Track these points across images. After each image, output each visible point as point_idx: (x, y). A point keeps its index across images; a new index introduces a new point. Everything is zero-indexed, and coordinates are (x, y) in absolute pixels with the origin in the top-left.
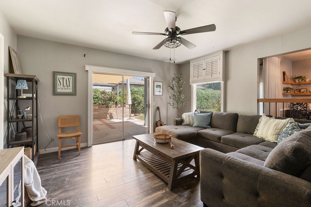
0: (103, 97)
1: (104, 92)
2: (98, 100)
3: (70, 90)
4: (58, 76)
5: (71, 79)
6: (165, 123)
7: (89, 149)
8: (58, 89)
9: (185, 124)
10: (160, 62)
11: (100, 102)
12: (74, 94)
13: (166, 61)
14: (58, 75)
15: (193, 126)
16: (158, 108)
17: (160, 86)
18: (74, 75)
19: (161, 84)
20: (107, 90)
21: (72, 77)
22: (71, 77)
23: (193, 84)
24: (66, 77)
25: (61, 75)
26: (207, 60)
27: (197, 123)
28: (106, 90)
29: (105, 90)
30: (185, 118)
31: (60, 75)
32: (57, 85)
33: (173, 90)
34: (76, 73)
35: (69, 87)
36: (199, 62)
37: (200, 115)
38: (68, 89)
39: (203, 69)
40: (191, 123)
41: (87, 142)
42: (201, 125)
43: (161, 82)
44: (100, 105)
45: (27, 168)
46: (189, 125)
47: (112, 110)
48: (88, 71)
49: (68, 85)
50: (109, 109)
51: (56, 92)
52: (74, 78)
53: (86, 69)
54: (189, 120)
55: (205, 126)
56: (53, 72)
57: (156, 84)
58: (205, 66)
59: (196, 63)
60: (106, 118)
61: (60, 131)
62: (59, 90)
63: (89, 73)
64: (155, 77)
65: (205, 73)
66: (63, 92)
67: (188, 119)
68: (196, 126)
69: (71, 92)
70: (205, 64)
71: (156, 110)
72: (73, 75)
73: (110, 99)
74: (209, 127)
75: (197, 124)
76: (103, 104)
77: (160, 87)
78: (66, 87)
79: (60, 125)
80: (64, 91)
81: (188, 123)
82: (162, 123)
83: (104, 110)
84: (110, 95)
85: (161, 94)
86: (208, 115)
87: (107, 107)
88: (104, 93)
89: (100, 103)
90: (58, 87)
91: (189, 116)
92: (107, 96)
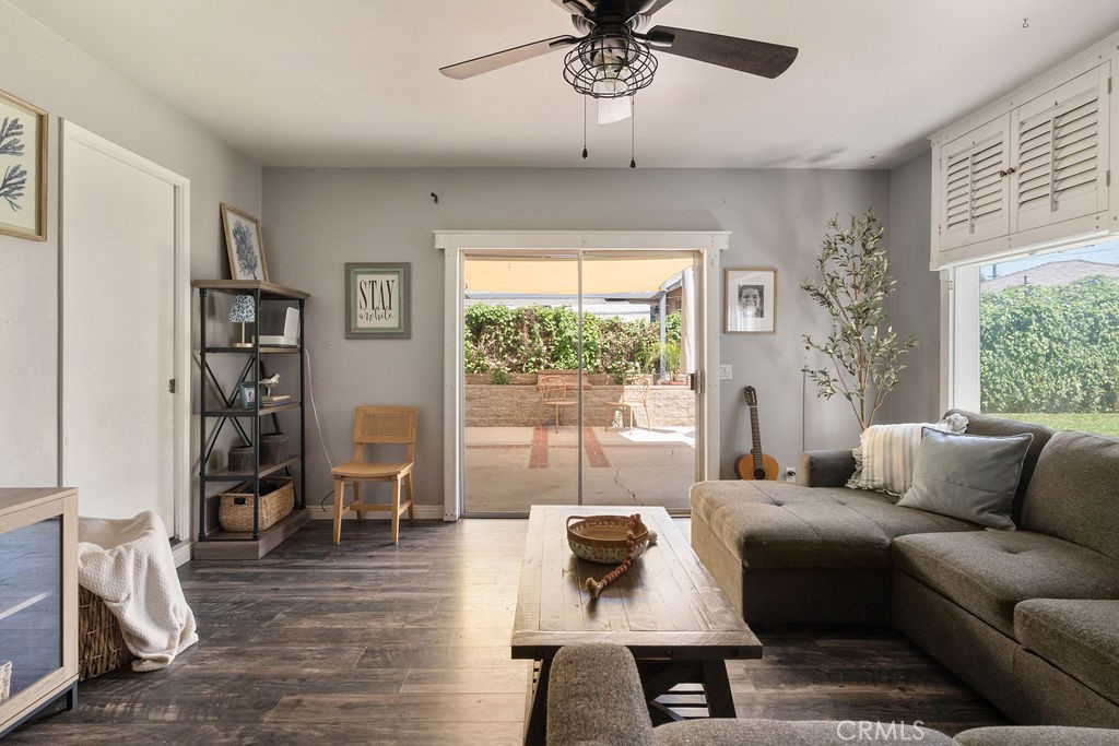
0: (611, 343)
1: (616, 325)
2: (591, 356)
3: (391, 322)
4: (360, 278)
5: (396, 283)
6: (789, 469)
7: (445, 530)
8: (359, 319)
9: (862, 483)
10: (764, 176)
11: (598, 360)
12: (402, 333)
13: (791, 165)
14: (357, 273)
15: (901, 502)
16: (749, 394)
17: (761, 289)
18: (404, 269)
19: (765, 279)
20: (625, 316)
21: (397, 276)
22: (395, 277)
23: (949, 266)
24: (381, 279)
25: (367, 273)
26: (1025, 114)
27: (925, 490)
28: (621, 317)
29: (617, 318)
30: (865, 453)
31: (363, 273)
32: (356, 305)
33: (830, 304)
34: (409, 264)
35: (389, 312)
36: (978, 136)
37: (950, 444)
38: (387, 315)
39: (1003, 174)
40: (899, 486)
41: (441, 501)
42: (943, 503)
43: (771, 270)
44: (599, 372)
45: (120, 554)
46: (885, 494)
47: (630, 396)
48: (442, 250)
49: (387, 304)
50: (622, 391)
51: (353, 328)
52: (402, 278)
53: (438, 246)
54: (888, 464)
55: (973, 513)
56: (347, 264)
57: (737, 280)
58: (1016, 152)
59: (966, 143)
60: (607, 423)
61: (360, 453)
62: (362, 324)
63: (447, 260)
64: (726, 247)
65: (1015, 190)
66: (376, 329)
67: (878, 461)
68: (917, 504)
69: (394, 329)
70: (1016, 141)
71: (740, 400)
72: (402, 270)
73: (636, 353)
74: (1005, 520)
75: (922, 494)
76: (608, 371)
77: (761, 294)
78: (381, 312)
79: (358, 435)
80: (375, 324)
81: (879, 480)
82: (765, 466)
83: (604, 391)
84: (635, 334)
85: (766, 324)
86: (1002, 449)
87: (619, 381)
88: (614, 327)
89: (597, 367)
90: (360, 312)
91: (889, 444)
92: (624, 339)
